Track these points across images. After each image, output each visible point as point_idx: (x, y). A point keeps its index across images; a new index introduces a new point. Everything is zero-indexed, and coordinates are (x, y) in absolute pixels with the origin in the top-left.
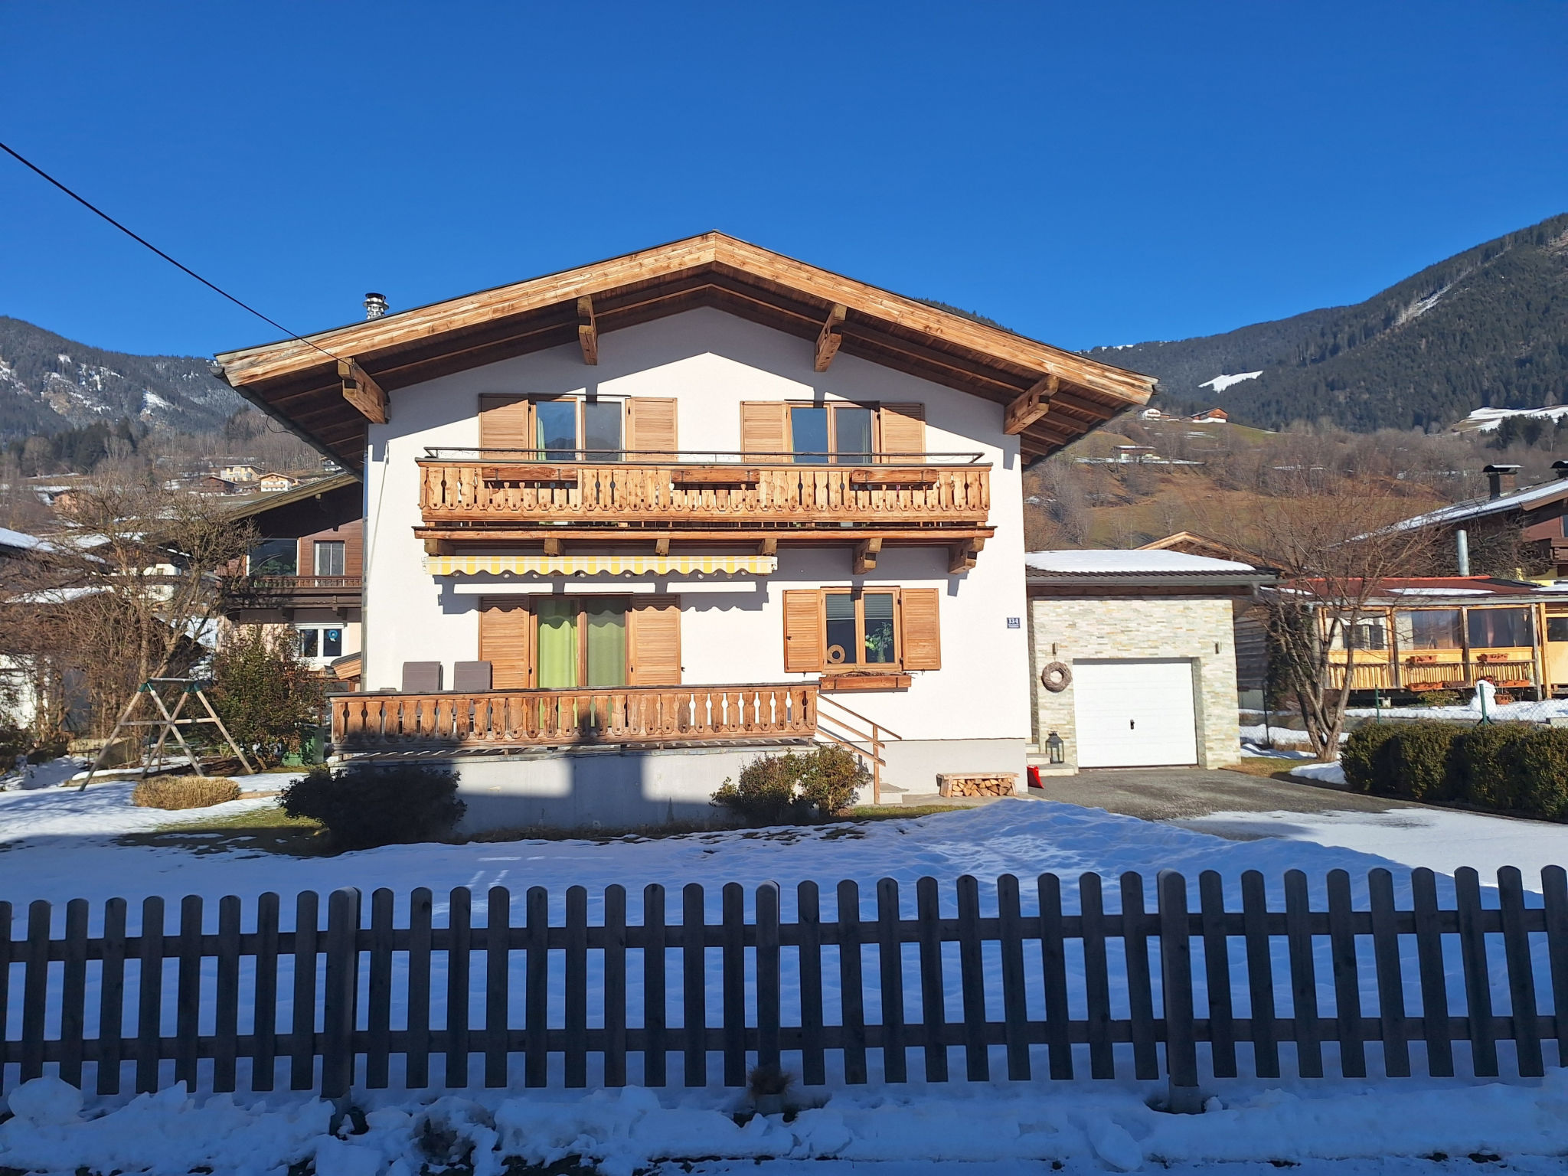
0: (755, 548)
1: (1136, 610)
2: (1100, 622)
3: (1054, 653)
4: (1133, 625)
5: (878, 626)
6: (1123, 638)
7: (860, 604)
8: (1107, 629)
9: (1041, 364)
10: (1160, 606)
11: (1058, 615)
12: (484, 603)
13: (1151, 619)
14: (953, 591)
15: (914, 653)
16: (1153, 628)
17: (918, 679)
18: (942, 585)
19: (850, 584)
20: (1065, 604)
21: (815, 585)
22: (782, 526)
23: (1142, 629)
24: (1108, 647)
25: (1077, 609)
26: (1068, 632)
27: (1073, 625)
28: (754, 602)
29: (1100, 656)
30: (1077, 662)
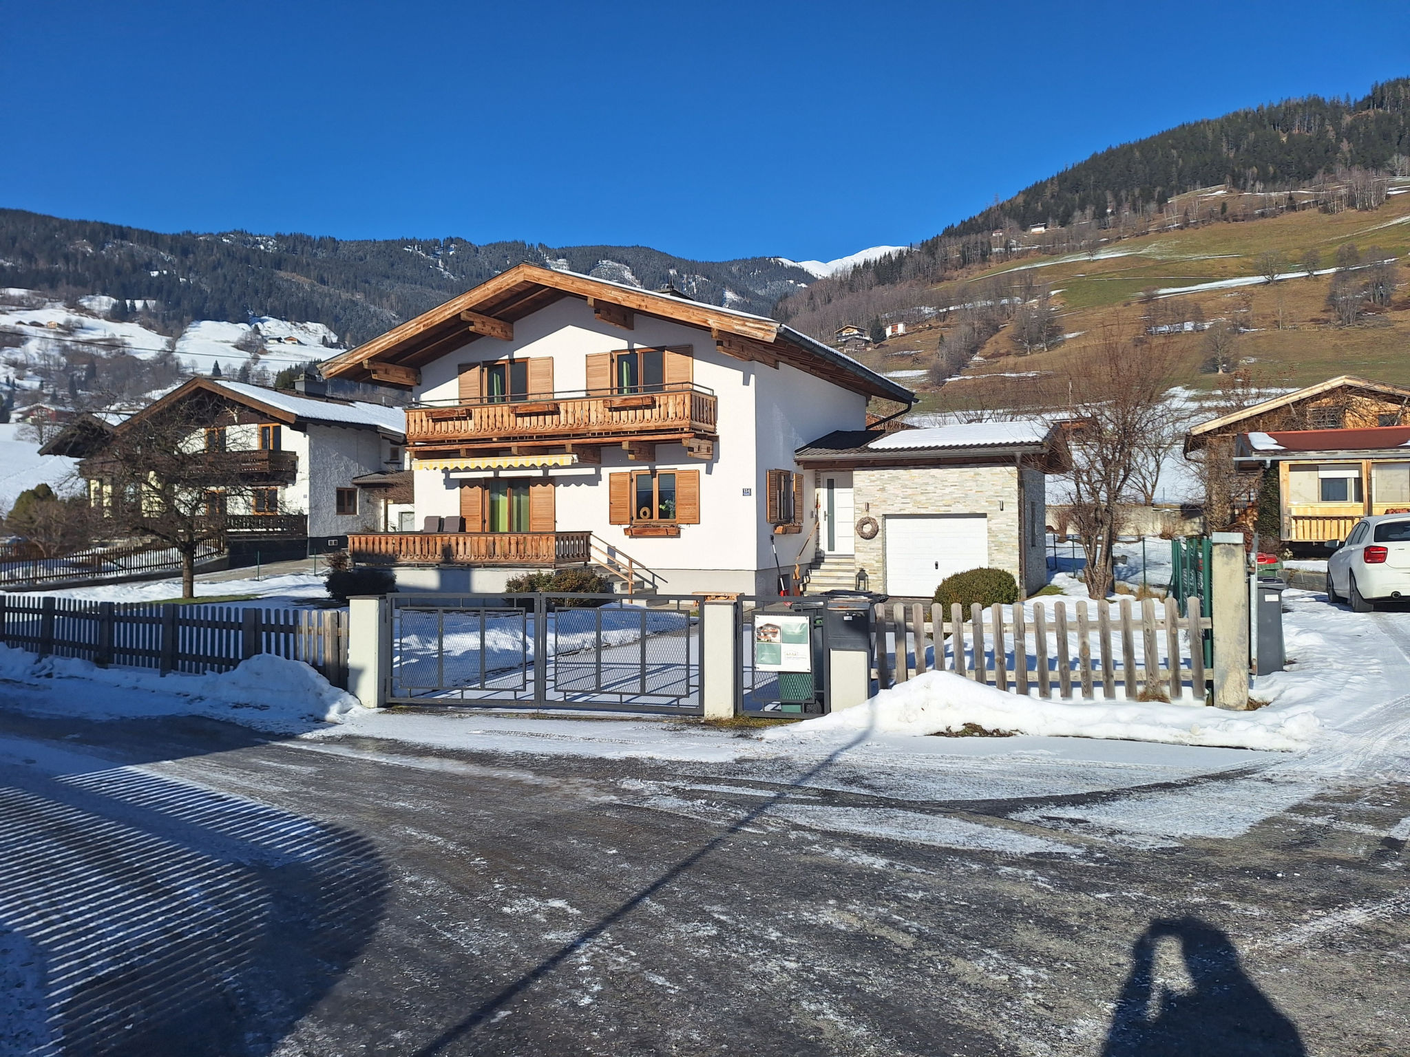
0: (560, 450)
1: (933, 476)
2: (905, 486)
3: (868, 510)
4: (930, 488)
5: (667, 495)
6: (923, 498)
7: (655, 480)
8: (910, 491)
9: (706, 322)
10: (954, 473)
11: (871, 481)
12: (462, 483)
13: (946, 484)
14: (709, 471)
15: (681, 512)
16: (947, 490)
17: (686, 530)
18: (702, 467)
19: (647, 468)
20: (876, 474)
21: (627, 469)
22: (576, 436)
23: (938, 491)
24: (910, 505)
25: (886, 476)
26: (878, 494)
27: (883, 490)
28: (593, 481)
29: (902, 512)
30: (886, 516)
